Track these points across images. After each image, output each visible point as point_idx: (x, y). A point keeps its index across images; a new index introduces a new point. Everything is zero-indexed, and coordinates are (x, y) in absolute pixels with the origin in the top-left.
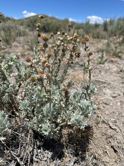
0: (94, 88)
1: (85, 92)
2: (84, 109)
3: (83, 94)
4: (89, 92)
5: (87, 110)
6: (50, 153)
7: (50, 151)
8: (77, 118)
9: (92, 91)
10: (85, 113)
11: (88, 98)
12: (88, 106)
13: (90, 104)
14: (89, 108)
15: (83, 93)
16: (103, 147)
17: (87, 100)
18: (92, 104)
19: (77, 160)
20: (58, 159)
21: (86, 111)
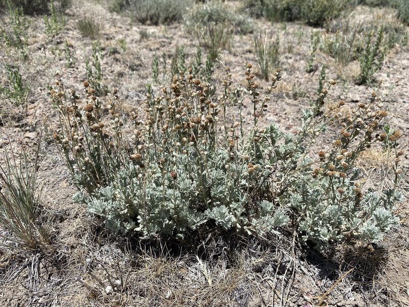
0: (400, 195)
1: (385, 199)
2: (381, 220)
3: (381, 200)
4: (391, 200)
5: (386, 222)
6: (316, 269)
7: (317, 267)
8: (370, 228)
9: (395, 199)
10: (381, 224)
11: (388, 207)
12: (387, 217)
13: (391, 215)
14: (389, 219)
15: (382, 198)
16: (403, 283)
17: (386, 209)
18: (393, 216)
19: (357, 288)
20: (328, 279)
21: (384, 222)
